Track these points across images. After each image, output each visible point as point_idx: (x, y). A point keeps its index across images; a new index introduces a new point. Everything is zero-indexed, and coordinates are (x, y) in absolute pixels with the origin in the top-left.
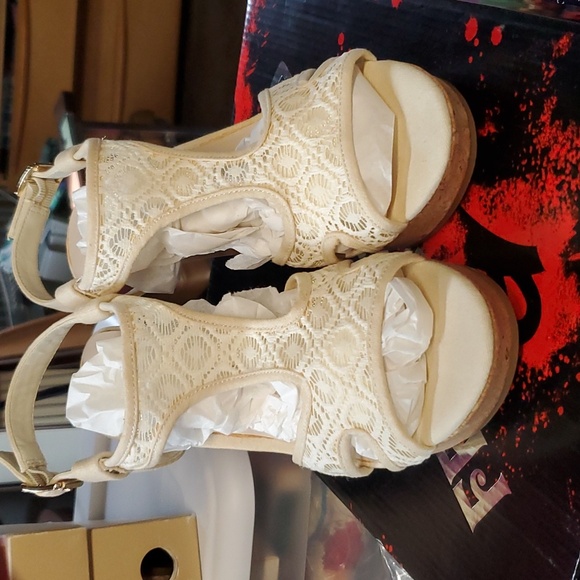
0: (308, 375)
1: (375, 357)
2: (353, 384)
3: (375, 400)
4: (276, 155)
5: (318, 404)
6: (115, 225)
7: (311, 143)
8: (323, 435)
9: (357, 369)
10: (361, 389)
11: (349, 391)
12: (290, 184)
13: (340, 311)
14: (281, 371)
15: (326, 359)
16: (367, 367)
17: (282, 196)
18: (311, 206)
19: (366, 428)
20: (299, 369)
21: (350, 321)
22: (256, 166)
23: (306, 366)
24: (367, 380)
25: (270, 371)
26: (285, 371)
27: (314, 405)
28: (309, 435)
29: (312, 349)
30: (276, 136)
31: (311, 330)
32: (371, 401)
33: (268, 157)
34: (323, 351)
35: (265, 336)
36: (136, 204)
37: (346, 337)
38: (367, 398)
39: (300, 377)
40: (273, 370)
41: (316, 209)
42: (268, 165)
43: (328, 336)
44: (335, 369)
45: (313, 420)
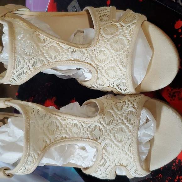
0: (103, 144)
1: (135, 140)
2: (124, 149)
3: (132, 156)
4: (98, 52)
5: (106, 156)
6: (20, 69)
7: (114, 53)
8: (106, 166)
9: (126, 144)
10: (126, 151)
11: (122, 152)
12: (100, 65)
13: (118, 119)
14: (91, 141)
15: (113, 138)
16: (130, 143)
17: (96, 69)
18: (106, 76)
19: (125, 165)
20: (100, 141)
21: (124, 124)
22: (88, 55)
23: (103, 140)
24: (130, 148)
25: (86, 140)
26: (93, 141)
27: (104, 156)
28: (99, 167)
29: (106, 134)
30: (99, 45)
31: (105, 125)
32: (130, 156)
33: (94, 52)
34: (111, 135)
35: (83, 124)
36: (31, 61)
37: (122, 130)
38: (129, 155)
39: (99, 144)
40: (88, 140)
41: (108, 78)
42: (93, 56)
43: (114, 129)
44: (116, 143)
45: (103, 161)
